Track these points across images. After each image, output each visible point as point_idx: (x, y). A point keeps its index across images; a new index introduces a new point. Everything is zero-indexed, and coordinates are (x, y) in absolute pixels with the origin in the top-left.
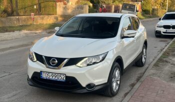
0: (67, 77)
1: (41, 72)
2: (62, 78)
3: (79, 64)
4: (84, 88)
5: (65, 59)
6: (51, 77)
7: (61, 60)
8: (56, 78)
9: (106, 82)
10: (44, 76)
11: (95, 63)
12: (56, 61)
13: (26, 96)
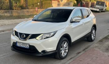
0: (30, 46)
1: (17, 42)
2: (27, 47)
3: (38, 38)
4: (40, 53)
5: (29, 34)
6: (22, 46)
7: (27, 35)
8: (24, 46)
9: (55, 49)
10: (18, 45)
11: (47, 38)
12: (25, 36)
13: (10, 56)
